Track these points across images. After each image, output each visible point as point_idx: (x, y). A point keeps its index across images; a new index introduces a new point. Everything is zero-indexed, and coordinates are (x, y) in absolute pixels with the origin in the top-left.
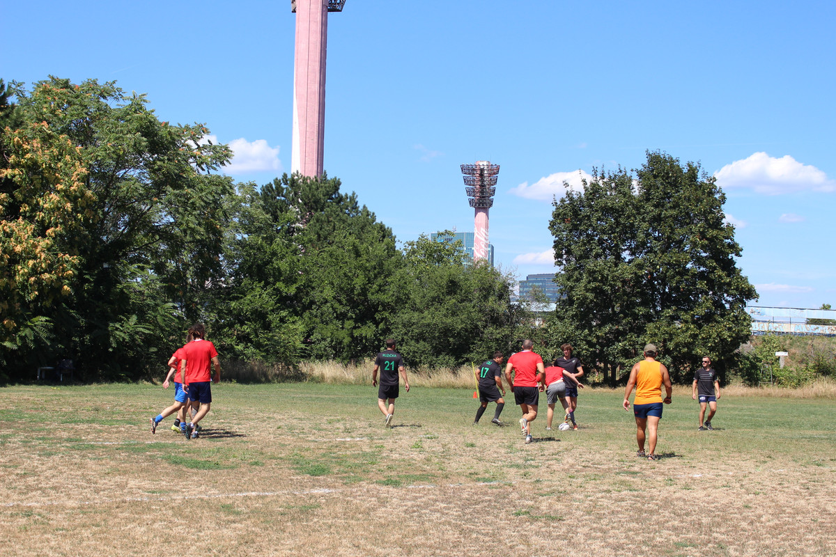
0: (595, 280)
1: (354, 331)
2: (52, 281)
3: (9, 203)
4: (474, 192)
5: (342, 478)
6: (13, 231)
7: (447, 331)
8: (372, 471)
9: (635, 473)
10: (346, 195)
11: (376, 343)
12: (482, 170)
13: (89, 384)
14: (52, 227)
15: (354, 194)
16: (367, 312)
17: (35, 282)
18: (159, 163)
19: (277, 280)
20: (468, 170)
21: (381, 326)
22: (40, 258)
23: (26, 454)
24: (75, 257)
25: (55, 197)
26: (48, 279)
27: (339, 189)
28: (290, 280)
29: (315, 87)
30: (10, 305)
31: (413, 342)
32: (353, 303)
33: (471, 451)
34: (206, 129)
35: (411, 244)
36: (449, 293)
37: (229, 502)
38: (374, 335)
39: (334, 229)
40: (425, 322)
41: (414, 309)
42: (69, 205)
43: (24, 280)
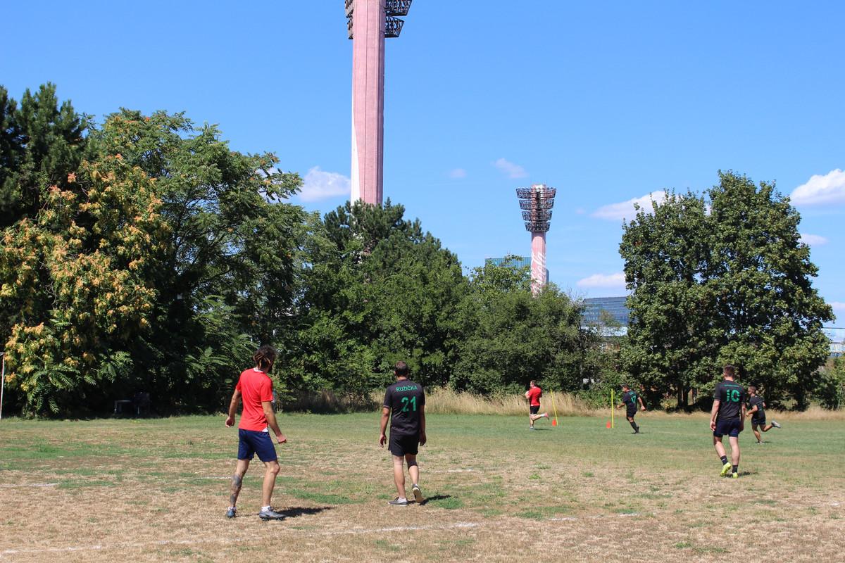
0: (667, 302)
1: (423, 359)
2: (130, 313)
3: (88, 237)
4: (530, 216)
5: (480, 511)
6: (90, 264)
7: (518, 358)
8: (506, 504)
9: (770, 502)
10: (409, 221)
11: (445, 371)
12: (538, 194)
13: (168, 417)
14: (134, 259)
15: (417, 220)
16: (435, 339)
17: (113, 314)
18: (232, 193)
19: (344, 308)
20: (524, 194)
21: (450, 353)
22: (118, 291)
23: (148, 490)
24: (151, 290)
26: (127, 311)
27: (402, 215)
28: (358, 309)
29: (374, 114)
30: (89, 338)
31: (482, 370)
32: (421, 332)
33: (591, 481)
34: (276, 158)
35: (478, 270)
36: (519, 318)
37: (380, 538)
38: (444, 363)
39: (399, 257)
40: (494, 349)
41: (484, 335)
42: (148, 236)
43: (102, 313)
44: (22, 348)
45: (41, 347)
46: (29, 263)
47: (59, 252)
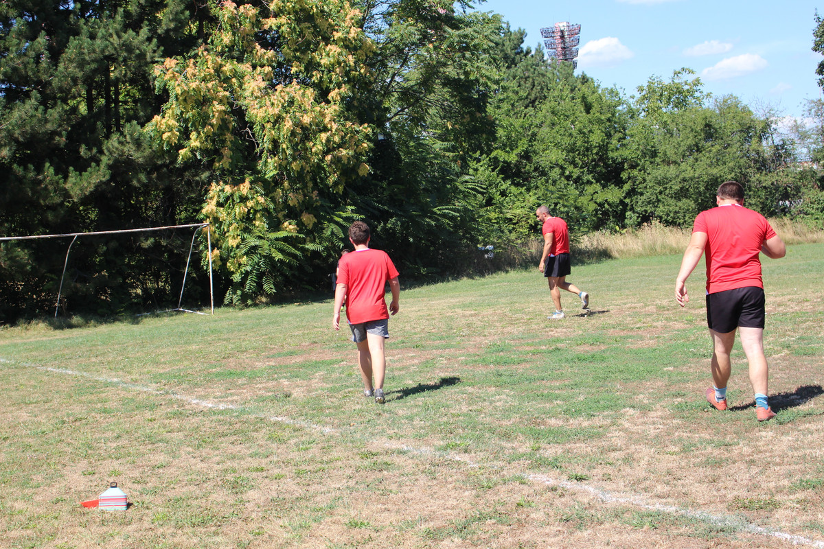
2: (350, 158)
3: (278, 63)
6: (292, 98)
11: (621, 207)
14: (334, 89)
17: (331, 161)
20: (548, 33)
21: (627, 187)
22: (331, 129)
24: (366, 125)
25: (334, 49)
26: (345, 155)
27: (523, 41)
30: (305, 195)
31: (672, 202)
35: (640, 90)
36: (706, 140)
38: (618, 199)
42: (350, 57)
43: (320, 160)
44: (222, 214)
45: (249, 211)
46: (221, 102)
47: (254, 84)
